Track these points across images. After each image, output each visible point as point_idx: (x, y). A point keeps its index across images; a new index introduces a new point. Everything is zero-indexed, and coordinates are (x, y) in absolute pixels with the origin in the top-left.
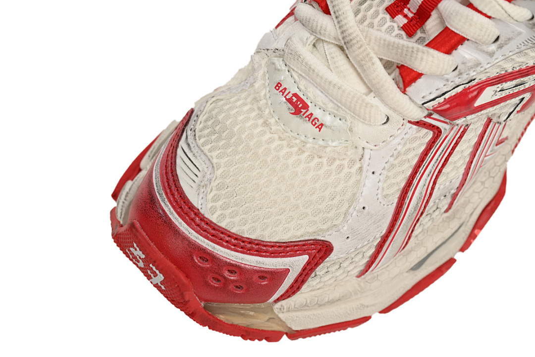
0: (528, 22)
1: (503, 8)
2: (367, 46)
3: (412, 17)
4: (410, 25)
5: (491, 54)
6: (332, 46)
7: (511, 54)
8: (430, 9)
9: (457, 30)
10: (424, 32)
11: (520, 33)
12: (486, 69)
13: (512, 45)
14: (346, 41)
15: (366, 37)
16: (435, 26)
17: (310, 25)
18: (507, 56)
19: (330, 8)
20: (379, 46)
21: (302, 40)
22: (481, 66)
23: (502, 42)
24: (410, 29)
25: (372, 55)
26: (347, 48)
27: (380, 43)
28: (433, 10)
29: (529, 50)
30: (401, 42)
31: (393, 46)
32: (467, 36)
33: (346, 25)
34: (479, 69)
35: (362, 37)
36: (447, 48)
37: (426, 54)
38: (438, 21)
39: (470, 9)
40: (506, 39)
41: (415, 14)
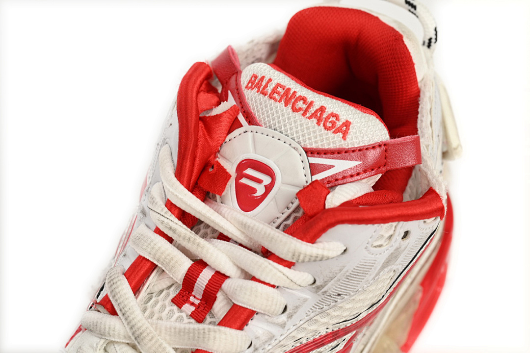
0: (311, 287)
1: (284, 275)
2: (159, 338)
3: (199, 304)
4: (198, 311)
5: (283, 326)
6: (124, 346)
7: (302, 322)
8: (215, 291)
9: (244, 304)
10: (213, 316)
11: (305, 300)
12: (280, 341)
13: (301, 314)
14: (136, 336)
15: (156, 329)
16: (223, 307)
17: (98, 329)
18: (298, 325)
19: (115, 307)
20: (170, 335)
21: (92, 347)
22: (275, 339)
23: (291, 311)
24: (199, 316)
25: (165, 345)
26: (139, 343)
27: (171, 332)
28: (218, 291)
29: (318, 316)
30: (192, 326)
31: (184, 332)
32: (255, 308)
33: (133, 319)
34: (274, 343)
35: (152, 329)
36: (238, 324)
37: (218, 333)
38: (224, 302)
39: (253, 281)
40: (294, 308)
41: (201, 300)
